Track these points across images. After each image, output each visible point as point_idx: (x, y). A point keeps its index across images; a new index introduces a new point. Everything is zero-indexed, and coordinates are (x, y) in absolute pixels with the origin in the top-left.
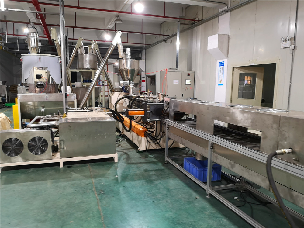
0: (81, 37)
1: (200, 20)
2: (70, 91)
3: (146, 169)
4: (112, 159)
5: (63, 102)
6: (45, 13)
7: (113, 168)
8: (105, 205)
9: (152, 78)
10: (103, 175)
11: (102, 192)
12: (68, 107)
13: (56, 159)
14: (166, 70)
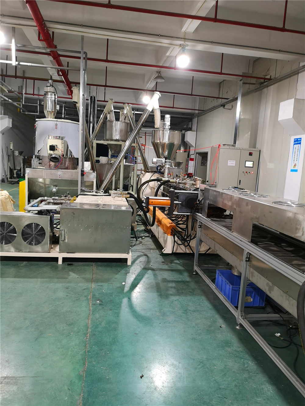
0: (112, 100)
1: (272, 78)
2: (90, 169)
3: (166, 279)
4: (126, 260)
5: (78, 181)
6: (68, 68)
7: (123, 272)
8: (97, 319)
9: (204, 156)
10: (107, 280)
11: (98, 302)
12: (83, 189)
13: (54, 252)
14: (219, 145)
